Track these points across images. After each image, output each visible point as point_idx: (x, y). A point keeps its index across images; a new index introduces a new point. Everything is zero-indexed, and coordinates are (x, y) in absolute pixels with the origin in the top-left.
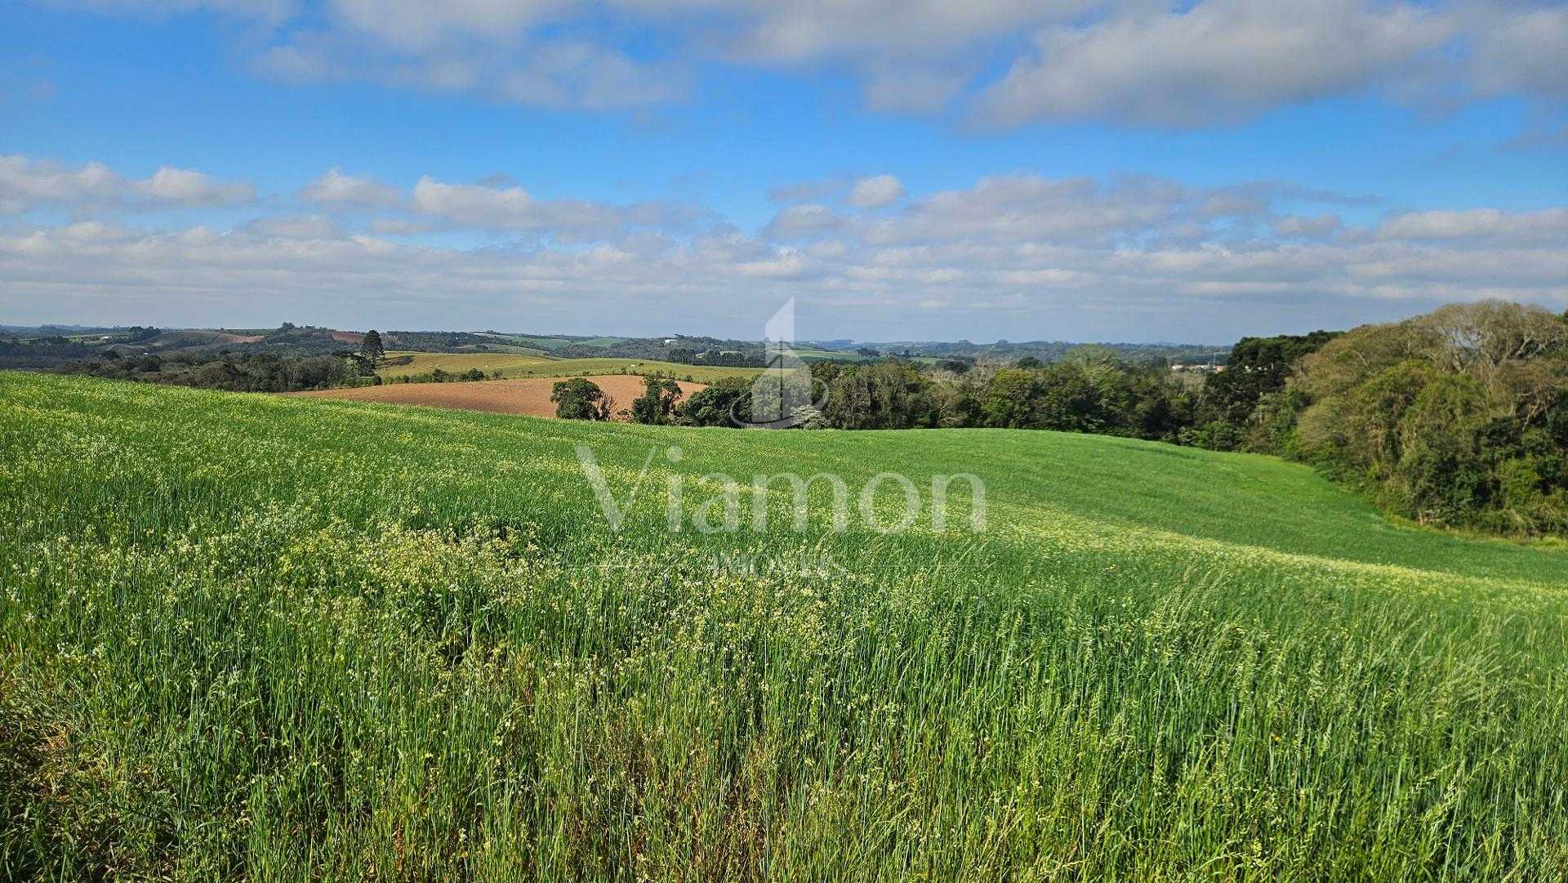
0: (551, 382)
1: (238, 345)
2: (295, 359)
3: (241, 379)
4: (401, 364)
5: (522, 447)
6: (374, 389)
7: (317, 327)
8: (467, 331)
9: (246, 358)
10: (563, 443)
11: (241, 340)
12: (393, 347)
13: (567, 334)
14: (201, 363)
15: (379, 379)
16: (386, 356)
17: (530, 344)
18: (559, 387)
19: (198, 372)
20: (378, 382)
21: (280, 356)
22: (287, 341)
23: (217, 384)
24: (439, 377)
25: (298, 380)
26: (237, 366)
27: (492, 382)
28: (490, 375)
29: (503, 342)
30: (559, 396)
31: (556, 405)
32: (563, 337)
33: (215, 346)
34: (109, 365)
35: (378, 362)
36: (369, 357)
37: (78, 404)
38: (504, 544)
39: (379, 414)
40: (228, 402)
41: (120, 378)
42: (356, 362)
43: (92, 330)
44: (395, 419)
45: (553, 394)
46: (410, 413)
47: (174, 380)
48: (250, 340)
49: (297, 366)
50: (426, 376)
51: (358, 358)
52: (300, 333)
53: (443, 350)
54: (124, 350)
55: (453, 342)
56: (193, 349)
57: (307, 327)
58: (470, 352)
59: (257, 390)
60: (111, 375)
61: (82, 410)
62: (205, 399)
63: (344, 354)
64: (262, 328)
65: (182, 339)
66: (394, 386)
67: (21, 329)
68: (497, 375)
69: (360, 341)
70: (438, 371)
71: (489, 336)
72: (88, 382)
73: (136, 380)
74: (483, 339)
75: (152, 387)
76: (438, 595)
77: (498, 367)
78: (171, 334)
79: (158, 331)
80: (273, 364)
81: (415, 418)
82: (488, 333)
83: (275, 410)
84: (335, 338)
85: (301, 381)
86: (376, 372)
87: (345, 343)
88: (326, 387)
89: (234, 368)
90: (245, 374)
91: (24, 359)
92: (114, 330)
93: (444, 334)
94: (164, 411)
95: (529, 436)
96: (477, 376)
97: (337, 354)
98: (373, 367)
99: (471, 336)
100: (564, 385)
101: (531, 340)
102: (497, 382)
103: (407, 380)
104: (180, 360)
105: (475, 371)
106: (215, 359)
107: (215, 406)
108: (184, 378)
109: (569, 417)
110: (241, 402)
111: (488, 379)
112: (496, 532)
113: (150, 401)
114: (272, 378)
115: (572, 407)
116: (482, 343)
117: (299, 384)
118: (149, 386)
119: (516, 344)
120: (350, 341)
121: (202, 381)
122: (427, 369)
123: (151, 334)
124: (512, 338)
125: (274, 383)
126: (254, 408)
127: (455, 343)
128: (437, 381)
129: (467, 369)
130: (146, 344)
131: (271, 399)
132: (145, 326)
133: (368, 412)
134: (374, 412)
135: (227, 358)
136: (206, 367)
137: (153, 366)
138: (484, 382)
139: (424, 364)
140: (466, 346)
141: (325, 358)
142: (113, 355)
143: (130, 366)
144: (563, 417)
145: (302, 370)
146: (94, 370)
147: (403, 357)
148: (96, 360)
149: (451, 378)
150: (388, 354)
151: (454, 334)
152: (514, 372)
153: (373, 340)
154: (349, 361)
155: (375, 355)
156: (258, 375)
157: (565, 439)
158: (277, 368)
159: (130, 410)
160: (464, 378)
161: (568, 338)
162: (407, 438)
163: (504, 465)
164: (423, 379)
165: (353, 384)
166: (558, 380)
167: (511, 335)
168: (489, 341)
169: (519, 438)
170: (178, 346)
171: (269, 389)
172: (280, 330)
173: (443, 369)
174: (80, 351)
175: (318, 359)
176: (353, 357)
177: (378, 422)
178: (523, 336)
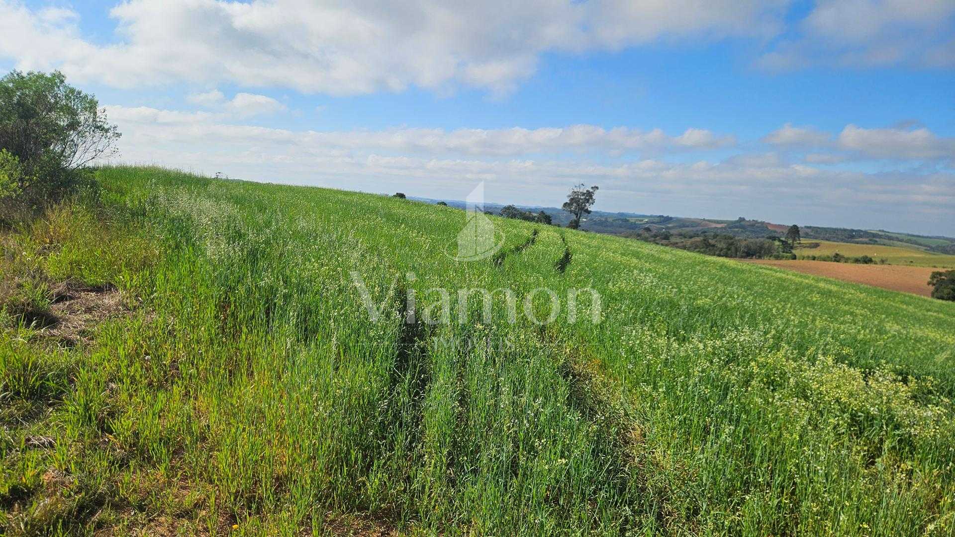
0: (929, 271)
1: (712, 228)
2: (744, 240)
3: (711, 248)
4: (811, 248)
5: (904, 316)
6: (791, 262)
7: (760, 221)
8: (863, 229)
9: (715, 236)
10: (940, 318)
11: (714, 225)
12: (807, 236)
13: (946, 236)
14: (691, 237)
15: (795, 256)
16: (802, 242)
17: (913, 241)
18: (935, 275)
19: (689, 242)
20: (794, 257)
21: (734, 236)
22: (740, 228)
23: (698, 250)
24: (837, 258)
25: (744, 252)
26: (710, 241)
27: (879, 267)
28: (877, 260)
29: (890, 238)
30: (935, 282)
31: (932, 288)
32: (944, 238)
33: (700, 228)
34: (646, 235)
35: (795, 245)
36: (790, 241)
37: (636, 255)
38: (905, 388)
39: (798, 280)
40: (707, 261)
41: (650, 242)
42: (781, 244)
43: (641, 216)
44: (807, 284)
45: (929, 280)
46: (817, 281)
47: (675, 245)
48: (719, 226)
49: (744, 244)
50: (828, 257)
51: (783, 241)
52: (748, 224)
53: (842, 240)
54: (654, 228)
55: (851, 236)
56: (688, 229)
57: (754, 220)
58: (863, 243)
59: (719, 255)
60: (646, 240)
61: (638, 258)
62: (696, 258)
63: (774, 238)
64: (725, 219)
65: (683, 223)
66: (805, 261)
67: (609, 213)
68: (883, 262)
69: (786, 231)
70: (837, 254)
71: (880, 233)
72: (639, 243)
73: (657, 244)
74: (875, 235)
75: (668, 249)
76: (860, 414)
77: (884, 255)
78: (679, 220)
79: (671, 218)
80: (730, 241)
81: (822, 285)
82: (880, 231)
83: (734, 269)
84: (770, 228)
85: (746, 253)
86: (794, 251)
87: (775, 232)
88: (760, 257)
89: (708, 242)
90: (714, 246)
91: (609, 229)
92: (651, 216)
93: (845, 230)
94: (675, 263)
95: (911, 308)
96: (867, 260)
97: (770, 238)
98: (792, 248)
99: (866, 232)
100: (940, 274)
101: (914, 238)
102: (883, 266)
103: (814, 258)
104: (680, 235)
105: (867, 257)
106: (698, 236)
107: (700, 263)
108: (680, 245)
109: (942, 298)
110: (714, 263)
111: (876, 263)
112: (900, 378)
113: (668, 257)
114: (729, 249)
115: (946, 291)
116: (873, 238)
117: (744, 254)
118: (668, 248)
119: (901, 241)
120: (779, 230)
121: (690, 248)
122: (829, 253)
123: (668, 219)
124: (898, 236)
125: (729, 252)
126: (722, 267)
127: (852, 237)
128: (835, 261)
129: (860, 255)
130: (664, 225)
131: (731, 262)
132: (665, 215)
133: (790, 277)
134: (794, 277)
135: (705, 236)
136: (693, 240)
137: (666, 237)
138: (872, 265)
139: (827, 249)
140: (861, 239)
141: (762, 240)
142: (648, 230)
143: (655, 236)
144: (938, 298)
145: (747, 247)
146: (639, 237)
147: (813, 243)
148: (640, 232)
149: (847, 260)
150: (803, 241)
151: (853, 231)
152: (897, 260)
153: (795, 231)
154: (777, 243)
155: (794, 240)
156: (721, 246)
157: (941, 315)
158: (732, 244)
159: (659, 260)
160: (857, 261)
161: (947, 239)
162: (816, 298)
163: (892, 327)
164: (825, 259)
165: (777, 258)
166: (936, 270)
167: (898, 234)
168: (880, 236)
169: (903, 310)
170: (680, 227)
171: (726, 256)
172: (737, 221)
173: (841, 253)
174: (633, 226)
175: (757, 240)
176: (780, 241)
177: (796, 284)
178: (908, 235)
